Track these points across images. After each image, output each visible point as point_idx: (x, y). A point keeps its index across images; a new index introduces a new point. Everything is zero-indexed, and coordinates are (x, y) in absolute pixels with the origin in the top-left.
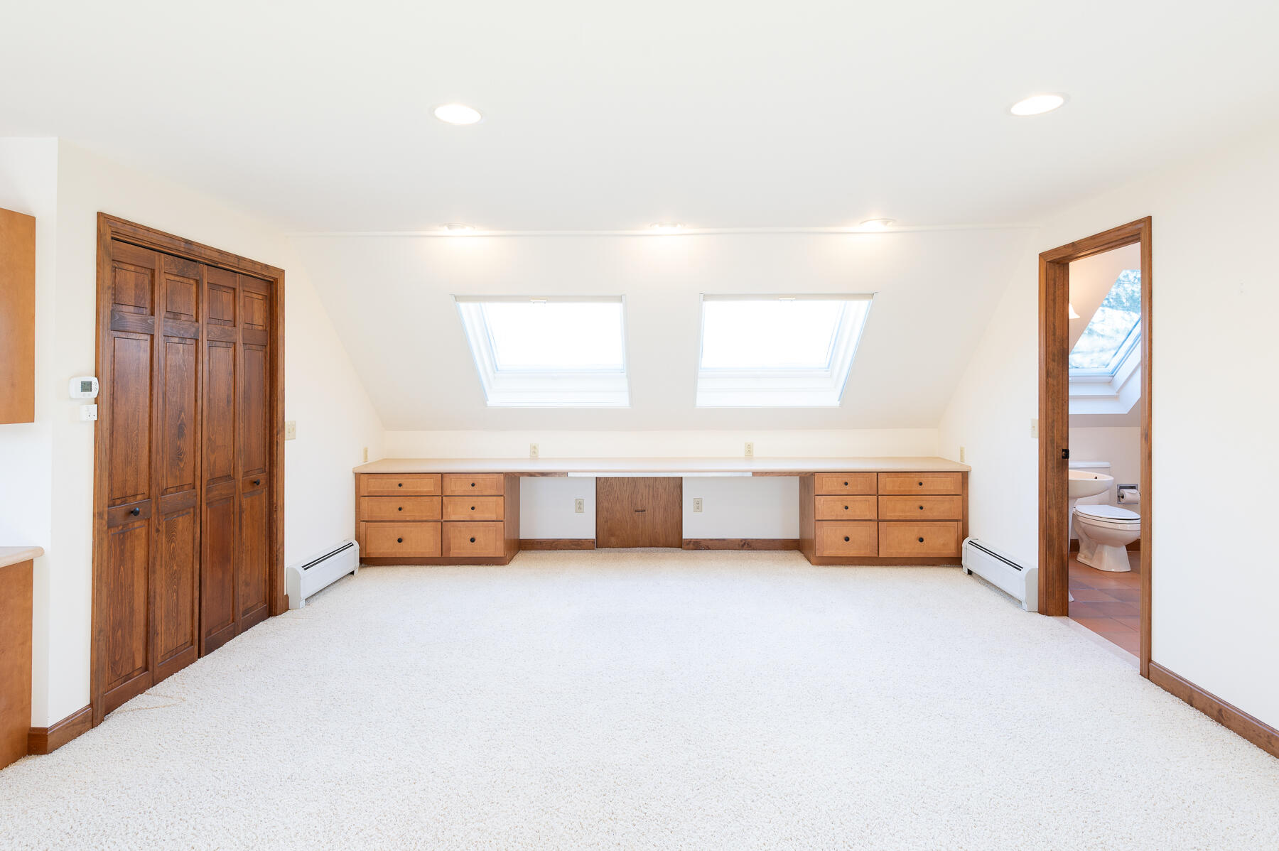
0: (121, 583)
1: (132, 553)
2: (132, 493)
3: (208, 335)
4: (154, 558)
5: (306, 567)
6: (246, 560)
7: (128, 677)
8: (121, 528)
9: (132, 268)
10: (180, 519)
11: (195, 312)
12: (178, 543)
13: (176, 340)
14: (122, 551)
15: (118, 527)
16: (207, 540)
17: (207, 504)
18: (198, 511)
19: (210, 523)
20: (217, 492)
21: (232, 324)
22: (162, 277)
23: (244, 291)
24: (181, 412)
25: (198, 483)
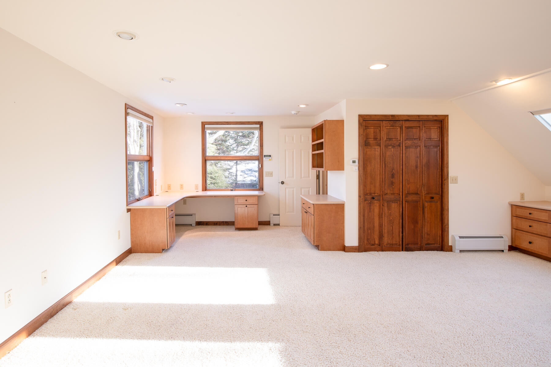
0: (370, 217)
1: (374, 210)
2: (373, 192)
3: (405, 144)
4: (382, 213)
5: (460, 237)
6: (427, 225)
7: (373, 245)
8: (370, 202)
9: (373, 127)
10: (393, 204)
11: (399, 137)
12: (392, 211)
13: (391, 147)
14: (370, 209)
15: (369, 201)
16: (406, 213)
17: (405, 201)
18: (401, 203)
19: (407, 208)
20: (410, 198)
21: (419, 139)
22: (384, 128)
23: (425, 127)
24: (393, 170)
25: (401, 194)
